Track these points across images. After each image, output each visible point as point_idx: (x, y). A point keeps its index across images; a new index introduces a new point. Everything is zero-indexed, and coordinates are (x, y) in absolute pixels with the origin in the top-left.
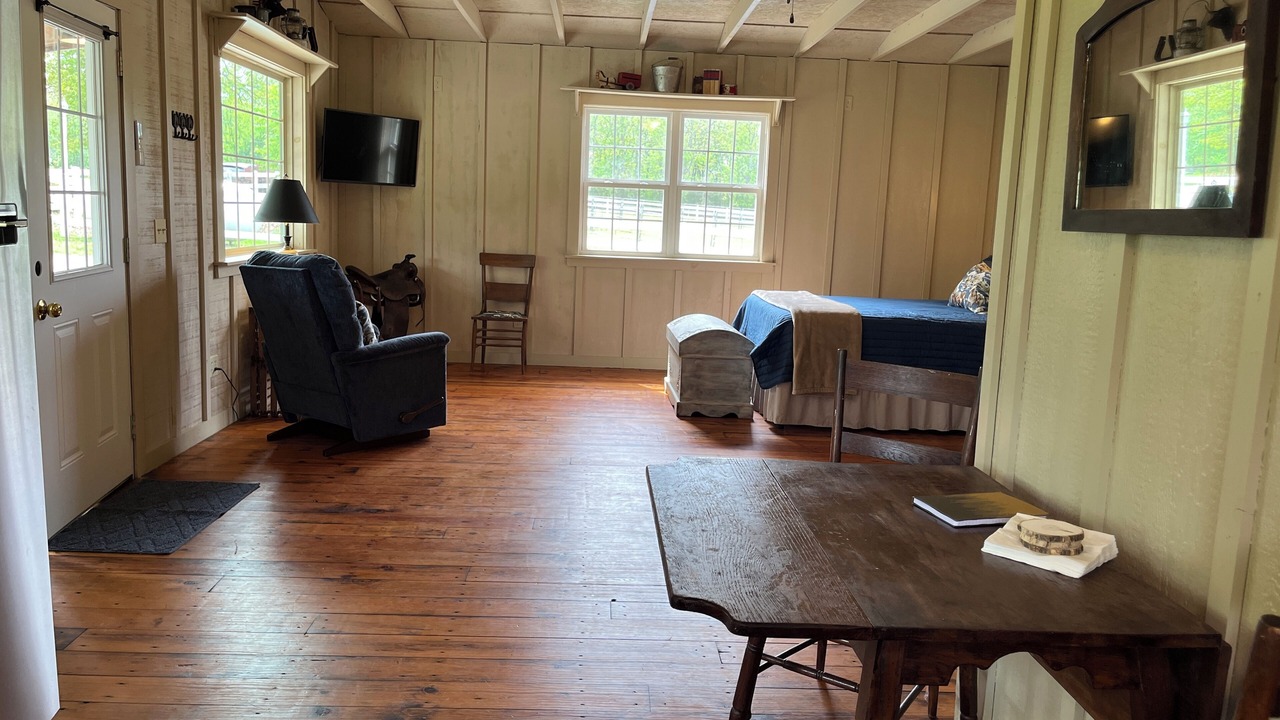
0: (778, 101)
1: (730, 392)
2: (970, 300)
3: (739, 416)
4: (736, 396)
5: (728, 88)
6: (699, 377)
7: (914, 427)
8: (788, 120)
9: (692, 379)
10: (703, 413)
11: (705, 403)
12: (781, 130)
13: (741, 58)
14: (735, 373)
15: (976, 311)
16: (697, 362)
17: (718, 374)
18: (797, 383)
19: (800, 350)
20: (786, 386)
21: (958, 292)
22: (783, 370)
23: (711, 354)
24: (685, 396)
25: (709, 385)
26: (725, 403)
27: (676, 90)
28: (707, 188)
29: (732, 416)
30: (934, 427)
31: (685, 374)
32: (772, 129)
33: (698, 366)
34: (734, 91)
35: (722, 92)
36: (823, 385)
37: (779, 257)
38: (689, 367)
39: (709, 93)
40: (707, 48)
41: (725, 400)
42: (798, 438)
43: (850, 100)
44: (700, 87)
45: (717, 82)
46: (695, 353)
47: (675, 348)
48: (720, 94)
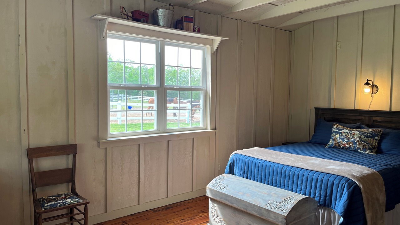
0: (219, 40)
5: (197, 29)
8: (219, 51)
12: (216, 56)
13: (197, 12)
27: (170, 27)
28: (179, 89)
34: (199, 31)
39: (187, 30)
43: (242, 42)
44: (181, 27)
45: (192, 24)
46: (293, 221)
47: (255, 213)
48: (193, 31)
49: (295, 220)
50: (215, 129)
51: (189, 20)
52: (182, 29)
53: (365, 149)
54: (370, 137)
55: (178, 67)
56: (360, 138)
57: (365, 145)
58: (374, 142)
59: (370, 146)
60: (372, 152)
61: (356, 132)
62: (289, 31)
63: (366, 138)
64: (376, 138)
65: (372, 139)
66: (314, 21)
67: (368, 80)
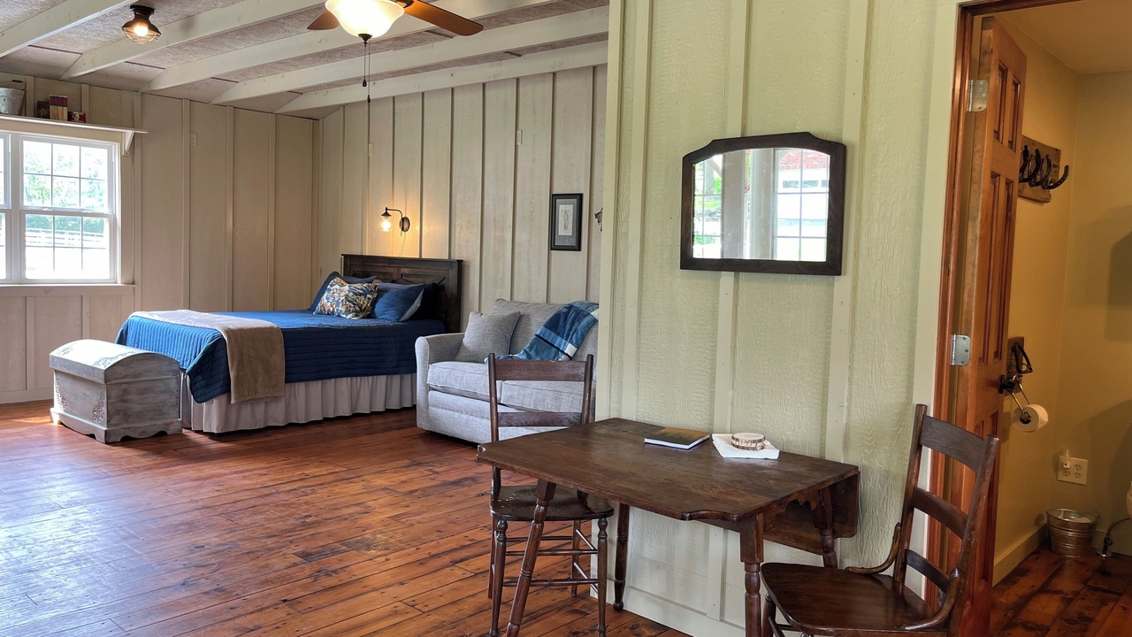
0: (129, 133)
1: (159, 411)
2: (342, 309)
3: (169, 433)
4: (164, 414)
5: (77, 115)
6: (125, 401)
7: (325, 416)
8: (138, 151)
9: (119, 404)
10: (133, 435)
11: (134, 425)
12: (132, 161)
13: (85, 87)
14: (163, 392)
15: (348, 317)
16: (124, 386)
17: (146, 395)
18: (237, 392)
19: (235, 363)
20: (224, 398)
21: (326, 302)
22: (221, 383)
23: (138, 377)
24: (112, 422)
25: (136, 407)
26: (153, 423)
27: (20, 114)
28: (54, 212)
29: (162, 434)
30: (340, 414)
31: (110, 401)
32: (123, 158)
33: (125, 390)
34: (83, 119)
35: (70, 118)
36: (256, 392)
37: (138, 279)
38: (115, 393)
39: (56, 118)
40: (53, 74)
41: (154, 419)
42: (249, 441)
43: (194, 136)
44: (46, 113)
45: (65, 109)
46: (121, 378)
47: (85, 376)
48: (69, 120)
49: (124, 377)
50: (133, 283)
51: (61, 102)
52: (47, 117)
53: (348, 312)
54: (361, 294)
55: (52, 176)
56: (347, 296)
57: (350, 307)
58: (364, 302)
59: (357, 308)
60: (356, 316)
61: (347, 287)
62: (314, 119)
63: (355, 297)
64: (368, 296)
65: (363, 298)
66: (344, 106)
67: (387, 209)
